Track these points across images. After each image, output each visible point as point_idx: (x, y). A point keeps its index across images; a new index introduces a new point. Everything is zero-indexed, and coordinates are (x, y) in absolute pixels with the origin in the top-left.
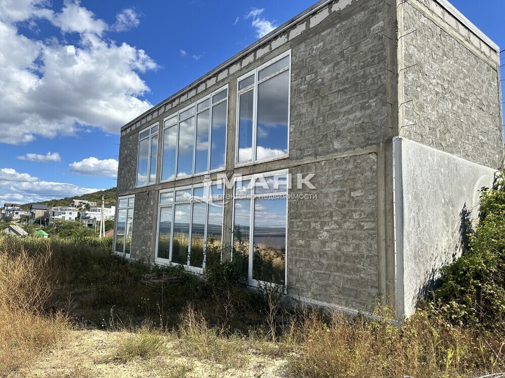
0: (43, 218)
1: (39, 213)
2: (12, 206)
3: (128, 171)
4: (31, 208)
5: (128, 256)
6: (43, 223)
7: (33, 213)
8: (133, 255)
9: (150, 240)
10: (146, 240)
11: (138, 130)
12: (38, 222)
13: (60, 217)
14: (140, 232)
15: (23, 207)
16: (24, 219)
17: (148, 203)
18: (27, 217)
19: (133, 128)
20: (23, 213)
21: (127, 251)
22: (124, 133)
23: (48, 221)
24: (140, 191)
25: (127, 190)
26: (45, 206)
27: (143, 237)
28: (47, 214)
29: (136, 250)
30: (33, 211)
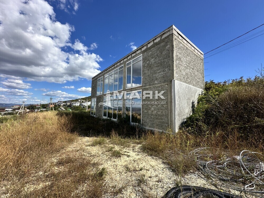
0: (69, 105)
1: (68, 104)
2: (60, 101)
3: (94, 91)
4: (66, 102)
5: (95, 116)
6: (70, 107)
7: (66, 104)
8: (96, 116)
10: (100, 111)
11: (97, 78)
12: (68, 106)
13: (75, 105)
15: (64, 102)
16: (64, 105)
17: (100, 100)
18: (65, 105)
19: (96, 78)
20: (64, 104)
21: (95, 115)
22: (93, 80)
23: (71, 106)
24: (98, 97)
25: (94, 96)
26: (70, 102)
27: (99, 110)
28: (71, 104)
29: (97, 114)
30: (67, 103)
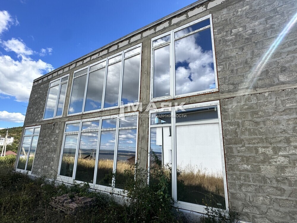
3: (37, 109)
5: (30, 173)
8: (35, 172)
9: (53, 161)
10: (48, 161)
11: (49, 81)
14: (43, 154)
17: (53, 131)
21: (29, 169)
22: (36, 84)
24: (46, 123)
25: (34, 122)
27: (45, 158)
